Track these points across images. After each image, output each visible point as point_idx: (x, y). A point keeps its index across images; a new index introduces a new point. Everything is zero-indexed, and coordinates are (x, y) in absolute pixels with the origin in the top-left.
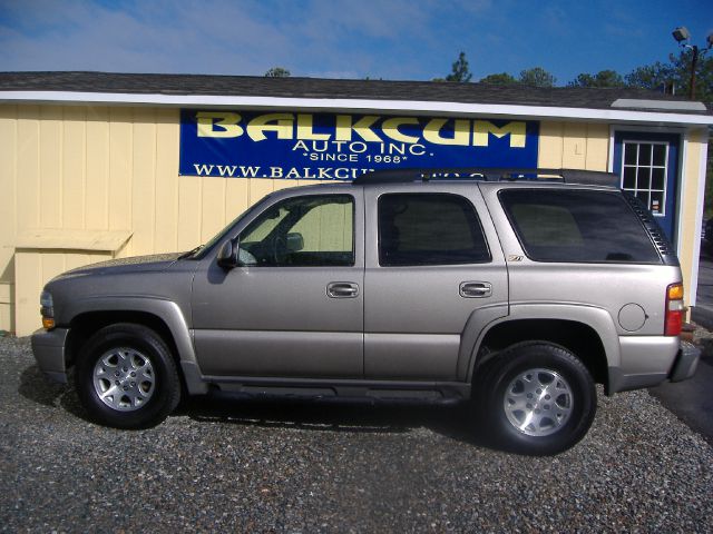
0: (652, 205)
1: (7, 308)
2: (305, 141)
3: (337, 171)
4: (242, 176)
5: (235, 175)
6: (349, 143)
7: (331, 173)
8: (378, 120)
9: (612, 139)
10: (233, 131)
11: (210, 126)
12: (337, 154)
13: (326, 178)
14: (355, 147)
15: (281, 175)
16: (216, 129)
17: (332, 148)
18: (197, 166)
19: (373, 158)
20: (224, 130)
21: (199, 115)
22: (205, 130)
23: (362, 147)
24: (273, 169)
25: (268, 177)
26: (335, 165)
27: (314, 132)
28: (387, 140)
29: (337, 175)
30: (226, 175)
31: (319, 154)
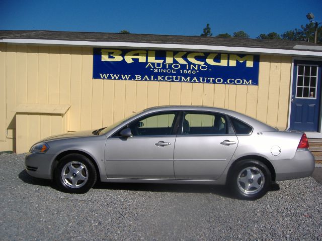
0: (310, 94)
1: (11, 140)
2: (152, 63)
3: (166, 77)
4: (122, 79)
5: (119, 79)
6: (172, 64)
7: (164, 78)
8: (186, 54)
9: (293, 64)
10: (118, 58)
11: (108, 56)
12: (166, 69)
13: (161, 81)
14: (175, 66)
15: (140, 79)
16: (110, 57)
17: (164, 67)
18: (101, 74)
19: (183, 72)
20: (114, 58)
21: (102, 51)
22: (105, 58)
23: (178, 66)
24: (137, 76)
25: (134, 80)
26: (166, 74)
27: (156, 59)
28: (190, 63)
29: (166, 79)
30: (115, 79)
31: (158, 69)
